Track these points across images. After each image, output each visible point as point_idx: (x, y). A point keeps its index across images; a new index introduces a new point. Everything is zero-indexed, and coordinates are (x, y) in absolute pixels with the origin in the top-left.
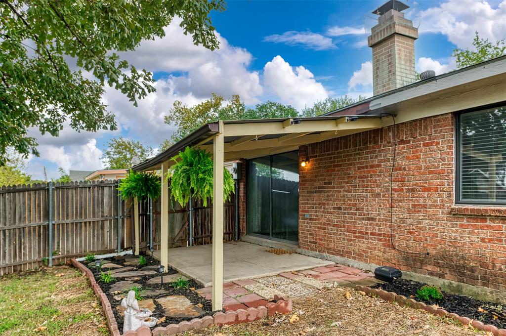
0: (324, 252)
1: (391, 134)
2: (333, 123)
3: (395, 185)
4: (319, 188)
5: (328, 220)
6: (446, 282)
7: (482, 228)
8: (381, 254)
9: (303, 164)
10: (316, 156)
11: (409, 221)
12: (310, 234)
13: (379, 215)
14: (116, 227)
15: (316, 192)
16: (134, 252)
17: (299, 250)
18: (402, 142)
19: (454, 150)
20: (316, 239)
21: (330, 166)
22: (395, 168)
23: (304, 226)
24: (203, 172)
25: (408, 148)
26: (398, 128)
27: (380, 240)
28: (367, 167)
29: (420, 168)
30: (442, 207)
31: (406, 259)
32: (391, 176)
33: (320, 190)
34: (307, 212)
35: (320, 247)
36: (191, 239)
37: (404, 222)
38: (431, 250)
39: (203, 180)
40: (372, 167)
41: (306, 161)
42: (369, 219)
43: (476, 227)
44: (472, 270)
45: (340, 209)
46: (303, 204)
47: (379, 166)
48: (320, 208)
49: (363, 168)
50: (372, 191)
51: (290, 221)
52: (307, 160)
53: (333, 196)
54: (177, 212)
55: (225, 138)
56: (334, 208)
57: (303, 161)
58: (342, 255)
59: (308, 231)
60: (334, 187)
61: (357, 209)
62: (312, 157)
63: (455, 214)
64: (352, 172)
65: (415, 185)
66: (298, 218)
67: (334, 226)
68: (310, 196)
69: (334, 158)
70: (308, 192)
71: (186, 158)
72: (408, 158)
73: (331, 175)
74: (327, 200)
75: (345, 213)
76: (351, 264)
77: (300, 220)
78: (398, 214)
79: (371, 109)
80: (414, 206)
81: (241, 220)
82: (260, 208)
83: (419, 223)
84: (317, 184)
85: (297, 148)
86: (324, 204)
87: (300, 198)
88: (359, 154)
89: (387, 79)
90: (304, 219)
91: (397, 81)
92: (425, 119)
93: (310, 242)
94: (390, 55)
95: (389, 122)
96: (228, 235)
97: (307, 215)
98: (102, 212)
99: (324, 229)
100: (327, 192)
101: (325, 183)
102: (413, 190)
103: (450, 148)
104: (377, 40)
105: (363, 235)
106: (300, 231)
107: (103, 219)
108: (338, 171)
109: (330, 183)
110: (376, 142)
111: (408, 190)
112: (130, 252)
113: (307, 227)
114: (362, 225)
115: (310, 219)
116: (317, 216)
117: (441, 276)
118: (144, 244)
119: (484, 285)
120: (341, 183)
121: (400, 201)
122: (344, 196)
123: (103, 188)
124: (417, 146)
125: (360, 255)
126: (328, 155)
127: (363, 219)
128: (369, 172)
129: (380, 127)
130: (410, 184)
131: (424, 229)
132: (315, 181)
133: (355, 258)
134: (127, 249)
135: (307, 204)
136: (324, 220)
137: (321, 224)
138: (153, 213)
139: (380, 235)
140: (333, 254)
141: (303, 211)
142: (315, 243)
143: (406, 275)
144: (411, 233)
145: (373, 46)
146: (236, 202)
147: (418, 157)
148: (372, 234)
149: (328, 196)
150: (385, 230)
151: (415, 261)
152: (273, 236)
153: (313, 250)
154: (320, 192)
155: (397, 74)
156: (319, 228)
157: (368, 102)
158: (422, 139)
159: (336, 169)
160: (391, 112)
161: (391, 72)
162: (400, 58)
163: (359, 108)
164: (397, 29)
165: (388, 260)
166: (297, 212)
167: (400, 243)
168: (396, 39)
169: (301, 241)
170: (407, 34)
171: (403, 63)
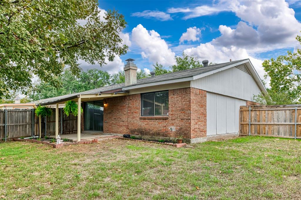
0: (111, 133)
1: (128, 97)
2: (111, 94)
3: (129, 112)
4: (110, 112)
5: (112, 123)
6: (139, 136)
7: (145, 122)
8: (125, 131)
9: (105, 105)
11: (132, 121)
12: (107, 128)
13: (125, 120)
14: (32, 127)
15: (109, 114)
16: (39, 137)
17: (103, 133)
18: (131, 100)
19: (141, 103)
21: (113, 106)
23: (105, 125)
24: (75, 107)
25: (132, 101)
26: (129, 96)
27: (125, 127)
29: (134, 107)
30: (138, 117)
31: (131, 131)
32: (128, 109)
33: (110, 113)
34: (106, 120)
35: (110, 132)
36: (61, 132)
37: (131, 121)
38: (136, 129)
39: (75, 109)
40: (124, 106)
42: (123, 121)
43: (144, 122)
44: (144, 132)
45: (115, 119)
47: (125, 106)
48: (110, 119)
49: (121, 106)
50: (124, 113)
51: (100, 124)
52: (106, 103)
53: (114, 115)
55: (81, 99)
58: (116, 133)
60: (114, 112)
61: (120, 119)
62: (108, 102)
63: (141, 119)
64: (119, 108)
66: (103, 123)
67: (114, 124)
69: (114, 103)
70: (106, 114)
71: (69, 103)
72: (132, 104)
73: (113, 108)
74: (112, 116)
75: (117, 120)
78: (130, 119)
79: (123, 90)
80: (133, 117)
81: (82, 125)
82: (90, 120)
83: (134, 121)
84: (109, 111)
87: (104, 116)
88: (120, 102)
92: (135, 94)
94: (129, 75)
95: (127, 94)
97: (106, 122)
98: (26, 121)
99: (111, 125)
101: (111, 111)
102: (133, 113)
103: (140, 102)
104: (126, 69)
105: (121, 126)
106: (104, 127)
107: (26, 124)
109: (113, 111)
110: (125, 99)
112: (38, 137)
114: (121, 123)
115: (107, 123)
116: (109, 122)
117: (138, 135)
118: (43, 134)
119: (146, 135)
120: (116, 111)
121: (130, 116)
122: (116, 115)
123: (26, 112)
125: (121, 132)
126: (112, 102)
127: (121, 121)
128: (123, 108)
129: (125, 95)
130: (132, 111)
131: (135, 123)
132: (108, 110)
133: (119, 133)
134: (36, 136)
135: (106, 118)
136: (111, 123)
137: (110, 124)
138: (47, 122)
139: (125, 126)
140: (113, 133)
141: (105, 120)
142: (108, 130)
144: (132, 124)
145: (125, 71)
147: (134, 104)
148: (123, 126)
149: (112, 115)
150: (127, 124)
151: (133, 132)
152: (95, 130)
153: (108, 133)
154: (110, 114)
155: (131, 80)
156: (110, 125)
157: (122, 88)
158: (135, 100)
159: (115, 106)
160: (128, 91)
161: (129, 79)
162: (132, 76)
163: (120, 89)
164: (131, 67)
165: (127, 132)
166: (103, 121)
167: (130, 127)
168: (131, 70)
169: (104, 130)
170: (134, 69)
171: (133, 77)
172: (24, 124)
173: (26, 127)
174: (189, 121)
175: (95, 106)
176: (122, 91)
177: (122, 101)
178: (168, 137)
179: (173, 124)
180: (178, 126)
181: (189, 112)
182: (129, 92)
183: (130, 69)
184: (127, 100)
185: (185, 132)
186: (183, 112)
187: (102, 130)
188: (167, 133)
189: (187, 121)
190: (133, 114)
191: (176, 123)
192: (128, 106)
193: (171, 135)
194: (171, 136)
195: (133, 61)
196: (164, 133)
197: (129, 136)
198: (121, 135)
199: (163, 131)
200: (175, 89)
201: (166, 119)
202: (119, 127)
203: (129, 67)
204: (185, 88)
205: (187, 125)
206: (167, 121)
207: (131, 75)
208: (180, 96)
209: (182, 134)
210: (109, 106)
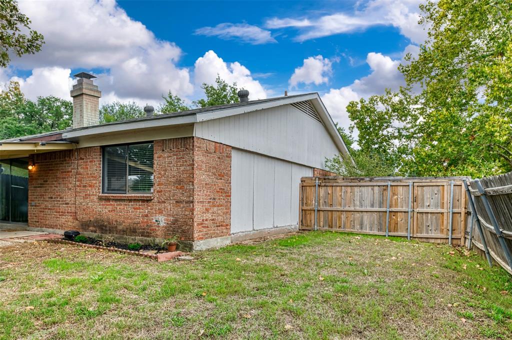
0: (43, 227)
1: (76, 153)
3: (78, 183)
4: (41, 184)
5: (46, 206)
6: (97, 234)
7: (109, 205)
8: (71, 224)
9: (30, 168)
10: (39, 163)
11: (84, 204)
12: (35, 216)
13: (71, 201)
15: (39, 187)
17: (28, 228)
18: (81, 159)
19: (101, 166)
20: (38, 219)
21: (47, 170)
22: (78, 173)
23: (32, 211)
25: (84, 162)
26: (79, 150)
27: (71, 216)
28: (65, 172)
29: (88, 174)
30: (96, 195)
31: (82, 225)
32: (76, 178)
33: (41, 185)
34: (33, 201)
35: (41, 224)
37: (81, 204)
38: (92, 219)
40: (68, 172)
41: (32, 165)
42: (66, 204)
43: (107, 205)
44: (106, 227)
45: (52, 198)
46: (31, 195)
47: (71, 172)
48: (41, 198)
49: (64, 172)
50: (68, 187)
51: (23, 209)
52: (34, 165)
53: (48, 189)
56: (49, 198)
57: (30, 165)
58: (53, 228)
59: (34, 214)
60: (49, 184)
61: (61, 198)
62: (37, 163)
63: (100, 199)
64: (59, 175)
65: (86, 183)
66: (27, 206)
67: (49, 209)
68: (35, 190)
69: (50, 165)
70: (34, 187)
72: (83, 168)
73: (47, 176)
74: (45, 192)
75: (54, 201)
76: (57, 232)
77: (29, 207)
78: (79, 200)
79: (63, 138)
80: (86, 195)
83: (87, 204)
84: (39, 182)
85: (27, 156)
86: (43, 195)
87: (29, 191)
88: (62, 164)
89: (79, 120)
90: (31, 206)
91: (84, 122)
92: (90, 147)
93: (35, 222)
94: (81, 106)
95: (73, 147)
97: (33, 203)
99: (43, 212)
100: (45, 187)
101: (44, 181)
102: (85, 186)
103: (100, 164)
104: (75, 94)
105: (63, 214)
106: (29, 215)
108: (51, 173)
109: (47, 181)
110: (70, 158)
111: (84, 186)
113: (33, 211)
114: (63, 207)
115: (35, 206)
116: (39, 203)
117: (95, 232)
119: (110, 233)
120: (53, 181)
121: (80, 193)
122: (54, 190)
124: (87, 162)
125: (62, 226)
126: (46, 162)
127: (63, 204)
128: (66, 175)
129: (70, 148)
130: (84, 183)
131: (89, 207)
132: (38, 179)
133: (59, 229)
135: (34, 195)
136: (43, 206)
137: (41, 208)
139: (71, 213)
140: (49, 228)
141: (32, 201)
142: (38, 222)
143: (82, 234)
144: (84, 210)
145: (74, 97)
147: (87, 168)
148: (68, 213)
149: (45, 190)
150: (73, 210)
151: (86, 225)
152: (12, 221)
153: (37, 227)
154: (41, 187)
155: (84, 117)
156: (41, 211)
157: (62, 134)
158: (89, 159)
159: (50, 172)
160: (75, 141)
161: (82, 116)
162: (87, 108)
163: (57, 136)
164: (84, 91)
165: (74, 227)
166: (28, 202)
167: (80, 217)
168: (84, 96)
169: (29, 221)
170: (92, 94)
171: (89, 111)
174: (191, 205)
175: (12, 167)
176: (62, 140)
177: (65, 160)
178: (152, 239)
179: (160, 212)
180: (169, 215)
181: (191, 187)
182: (78, 143)
183: (82, 94)
184: (74, 158)
185: (183, 228)
186: (179, 187)
187: (26, 221)
188: (151, 230)
189: (188, 205)
190: (87, 188)
191: (167, 209)
192: (75, 171)
193: (158, 233)
194: (157, 236)
195: (91, 79)
196: (144, 229)
197: (78, 233)
198: (60, 233)
199: (142, 224)
200: (166, 140)
201: (148, 200)
202: (60, 215)
203: (81, 89)
204: (184, 138)
205: (187, 213)
206: (150, 204)
207: (84, 107)
208: (174, 155)
209: (178, 232)
210: (41, 171)
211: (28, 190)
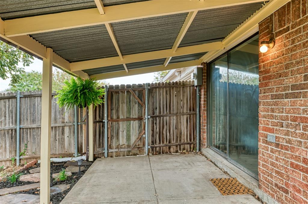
4: (294, 87)
9: (264, 49)
10: (287, 30)
12: (277, 172)
15: (287, 96)
16: (88, 158)
17: (259, 192)
20: (287, 184)
33: (296, 91)
34: (271, 131)
41: (268, 43)
46: (264, 117)
52: (271, 40)
54: (134, 119)
57: (263, 43)
59: (272, 164)
62: (280, 33)
68: (276, 104)
70: (273, 97)
77: (261, 143)
84: (289, 81)
87: (261, 107)
90: (266, 142)
93: (276, 185)
96: (188, 145)
97: (271, 137)
98: (63, 118)
107: (63, 125)
112: (84, 158)
113: (271, 157)
115: (277, 145)
116: (289, 142)
118: (100, 150)
132: (286, 75)
135: (272, 117)
138: (109, 120)
141: (266, 129)
146: (198, 110)
166: (257, 129)
172: (57, 125)
173: (63, 133)
211: (257, 105)
